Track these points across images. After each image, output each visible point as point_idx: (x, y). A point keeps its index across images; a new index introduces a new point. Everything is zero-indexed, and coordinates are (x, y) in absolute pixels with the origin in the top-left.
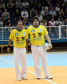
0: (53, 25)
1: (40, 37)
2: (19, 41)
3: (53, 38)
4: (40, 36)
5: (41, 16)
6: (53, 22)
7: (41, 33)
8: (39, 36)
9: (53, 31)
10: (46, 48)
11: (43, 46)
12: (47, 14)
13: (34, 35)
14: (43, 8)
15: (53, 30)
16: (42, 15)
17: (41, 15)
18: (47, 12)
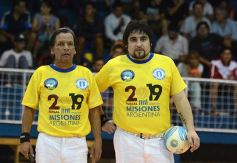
0: (225, 76)
1: (153, 102)
2: (58, 108)
3: (224, 127)
4: (154, 97)
5: (180, 38)
6: (226, 64)
7: (160, 88)
8: (151, 98)
9: (226, 100)
10: (173, 145)
11: (164, 139)
12: (206, 31)
13: (131, 91)
14: (191, 8)
15: (226, 94)
16: (188, 36)
17: (182, 34)
18: (205, 23)
